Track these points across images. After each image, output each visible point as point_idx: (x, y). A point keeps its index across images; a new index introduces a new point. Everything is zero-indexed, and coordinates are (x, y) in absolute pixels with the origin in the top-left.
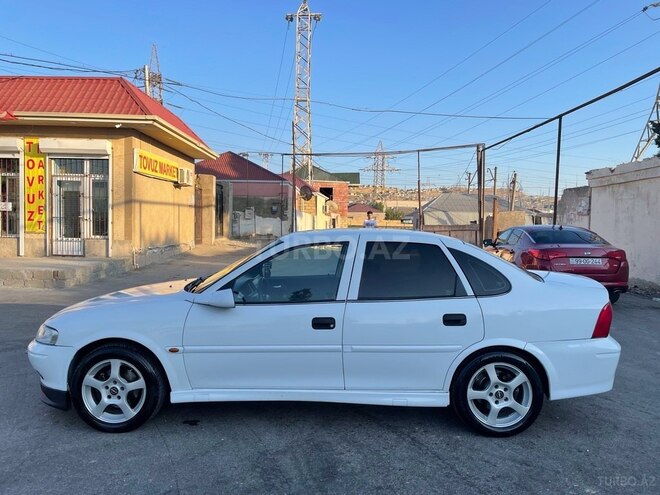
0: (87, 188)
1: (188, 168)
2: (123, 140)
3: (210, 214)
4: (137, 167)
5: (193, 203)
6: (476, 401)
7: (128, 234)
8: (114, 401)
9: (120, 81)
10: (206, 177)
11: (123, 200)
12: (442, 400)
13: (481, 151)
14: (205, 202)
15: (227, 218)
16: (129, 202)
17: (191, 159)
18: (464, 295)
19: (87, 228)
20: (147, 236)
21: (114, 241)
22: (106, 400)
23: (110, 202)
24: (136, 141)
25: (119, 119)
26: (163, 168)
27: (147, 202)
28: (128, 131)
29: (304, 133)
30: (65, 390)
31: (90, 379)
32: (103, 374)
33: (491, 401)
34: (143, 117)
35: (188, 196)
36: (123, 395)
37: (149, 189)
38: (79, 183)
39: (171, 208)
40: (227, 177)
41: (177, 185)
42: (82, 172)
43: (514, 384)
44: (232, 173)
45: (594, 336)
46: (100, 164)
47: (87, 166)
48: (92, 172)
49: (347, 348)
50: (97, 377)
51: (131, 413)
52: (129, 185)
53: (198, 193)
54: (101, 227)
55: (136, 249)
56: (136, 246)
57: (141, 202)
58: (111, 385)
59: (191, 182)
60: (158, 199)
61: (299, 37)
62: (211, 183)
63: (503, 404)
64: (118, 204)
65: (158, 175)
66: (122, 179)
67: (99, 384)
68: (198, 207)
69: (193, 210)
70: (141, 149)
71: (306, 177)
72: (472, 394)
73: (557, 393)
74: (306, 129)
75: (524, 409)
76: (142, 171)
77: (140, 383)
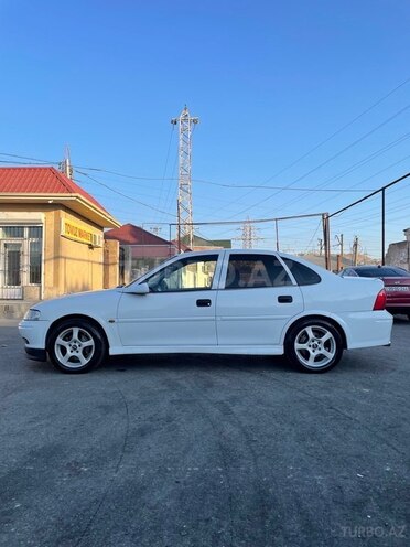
0: (26, 247)
1: (99, 234)
2: (53, 212)
3: (115, 271)
4: (63, 232)
5: (102, 260)
6: (300, 351)
7: (56, 282)
8: (74, 354)
9: (51, 169)
10: (112, 242)
11: (53, 256)
12: (279, 350)
13: (326, 218)
14: (111, 261)
15: (127, 274)
16: (57, 258)
17: (101, 228)
18: (291, 284)
19: (25, 278)
20: (69, 284)
21: (45, 288)
22: (69, 354)
23: (43, 258)
24: (62, 213)
25: (51, 197)
26: (81, 234)
27: (70, 258)
28: (57, 205)
29: (186, 210)
30: (44, 348)
31: (59, 340)
32: (68, 337)
33: (310, 350)
34: (69, 195)
35: (98, 255)
36: (80, 350)
37: (72, 249)
38: (20, 245)
39: (86, 263)
40: (128, 243)
41: (91, 247)
42: (22, 236)
43: (324, 339)
44: (132, 240)
45: (374, 309)
46: (36, 230)
47: (26, 231)
48: (30, 236)
49: (219, 318)
50: (64, 339)
51: (85, 361)
52: (57, 246)
53: (106, 253)
54: (36, 277)
55: (61, 293)
56: (61, 291)
57: (65, 258)
58: (73, 344)
59: (101, 245)
60: (77, 257)
61: (181, 136)
62: (115, 246)
63: (317, 352)
64: (49, 260)
65: (78, 238)
66: (52, 241)
67: (65, 344)
68: (106, 265)
69: (102, 266)
70: (67, 219)
71: (189, 244)
72: (297, 346)
73: (352, 345)
74: (188, 206)
75: (331, 355)
76: (67, 235)
77: (91, 342)
